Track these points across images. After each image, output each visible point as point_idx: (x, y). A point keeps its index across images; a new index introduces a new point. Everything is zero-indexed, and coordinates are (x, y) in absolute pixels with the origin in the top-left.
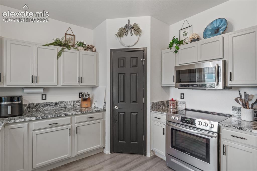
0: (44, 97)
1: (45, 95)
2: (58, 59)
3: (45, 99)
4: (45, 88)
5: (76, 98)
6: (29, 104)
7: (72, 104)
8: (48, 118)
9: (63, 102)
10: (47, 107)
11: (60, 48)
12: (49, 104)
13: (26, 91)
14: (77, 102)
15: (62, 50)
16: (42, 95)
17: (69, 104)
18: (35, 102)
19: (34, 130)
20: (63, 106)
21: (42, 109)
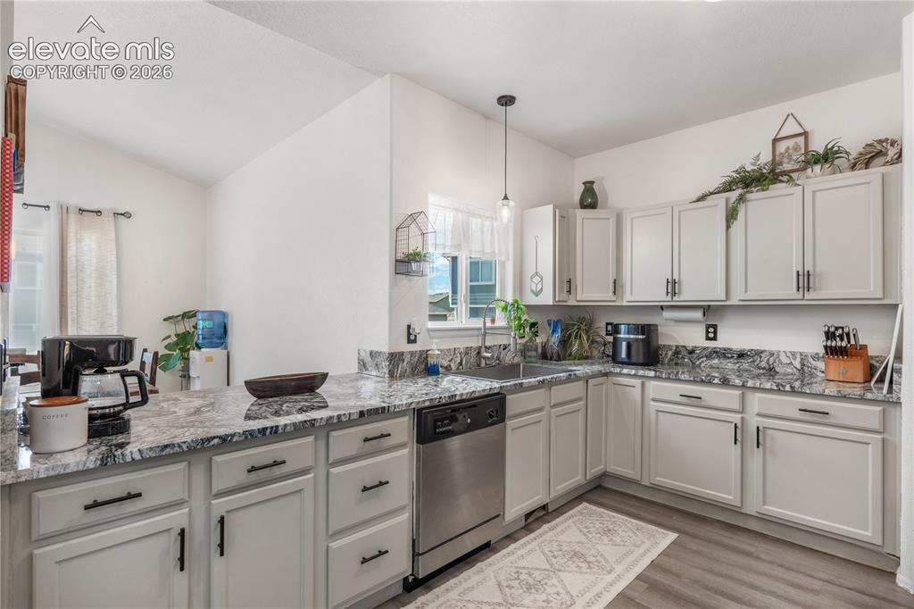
0: (711, 332)
1: (715, 327)
2: (728, 227)
3: (714, 339)
4: (707, 310)
5: (813, 343)
6: (677, 347)
7: (797, 364)
8: (679, 379)
9: (762, 352)
10: (716, 361)
11: (735, 194)
12: (723, 354)
13: (667, 314)
14: (816, 357)
15: (741, 199)
16: (708, 327)
17: (785, 360)
18: (690, 345)
19: (654, 400)
20: (763, 364)
21: (704, 363)
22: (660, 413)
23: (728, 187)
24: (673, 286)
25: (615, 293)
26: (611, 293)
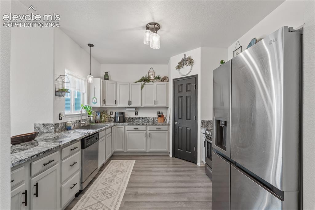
0: (137, 113)
1: (137, 112)
2: (142, 90)
3: (137, 115)
4: (136, 108)
5: (156, 115)
6: (129, 117)
7: (153, 119)
8: (133, 125)
9: (146, 117)
10: (138, 120)
11: (143, 83)
12: (139, 118)
13: (127, 109)
14: (156, 118)
15: (144, 84)
16: (136, 112)
17: (151, 119)
18: (132, 117)
19: (127, 130)
20: (147, 120)
21: (135, 121)
22: (129, 134)
23: (141, 81)
24: (130, 103)
25: (115, 104)
26: (114, 104)
